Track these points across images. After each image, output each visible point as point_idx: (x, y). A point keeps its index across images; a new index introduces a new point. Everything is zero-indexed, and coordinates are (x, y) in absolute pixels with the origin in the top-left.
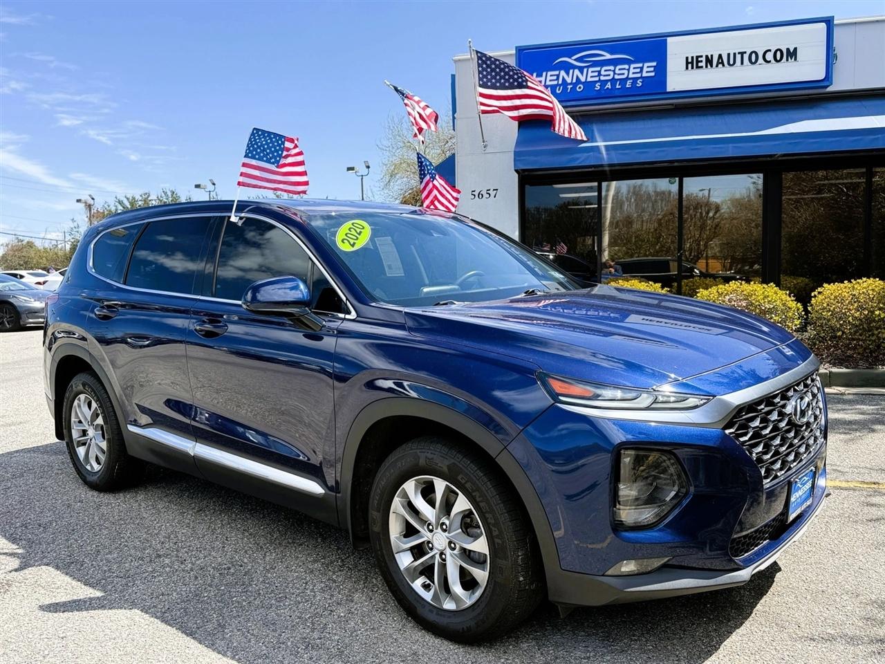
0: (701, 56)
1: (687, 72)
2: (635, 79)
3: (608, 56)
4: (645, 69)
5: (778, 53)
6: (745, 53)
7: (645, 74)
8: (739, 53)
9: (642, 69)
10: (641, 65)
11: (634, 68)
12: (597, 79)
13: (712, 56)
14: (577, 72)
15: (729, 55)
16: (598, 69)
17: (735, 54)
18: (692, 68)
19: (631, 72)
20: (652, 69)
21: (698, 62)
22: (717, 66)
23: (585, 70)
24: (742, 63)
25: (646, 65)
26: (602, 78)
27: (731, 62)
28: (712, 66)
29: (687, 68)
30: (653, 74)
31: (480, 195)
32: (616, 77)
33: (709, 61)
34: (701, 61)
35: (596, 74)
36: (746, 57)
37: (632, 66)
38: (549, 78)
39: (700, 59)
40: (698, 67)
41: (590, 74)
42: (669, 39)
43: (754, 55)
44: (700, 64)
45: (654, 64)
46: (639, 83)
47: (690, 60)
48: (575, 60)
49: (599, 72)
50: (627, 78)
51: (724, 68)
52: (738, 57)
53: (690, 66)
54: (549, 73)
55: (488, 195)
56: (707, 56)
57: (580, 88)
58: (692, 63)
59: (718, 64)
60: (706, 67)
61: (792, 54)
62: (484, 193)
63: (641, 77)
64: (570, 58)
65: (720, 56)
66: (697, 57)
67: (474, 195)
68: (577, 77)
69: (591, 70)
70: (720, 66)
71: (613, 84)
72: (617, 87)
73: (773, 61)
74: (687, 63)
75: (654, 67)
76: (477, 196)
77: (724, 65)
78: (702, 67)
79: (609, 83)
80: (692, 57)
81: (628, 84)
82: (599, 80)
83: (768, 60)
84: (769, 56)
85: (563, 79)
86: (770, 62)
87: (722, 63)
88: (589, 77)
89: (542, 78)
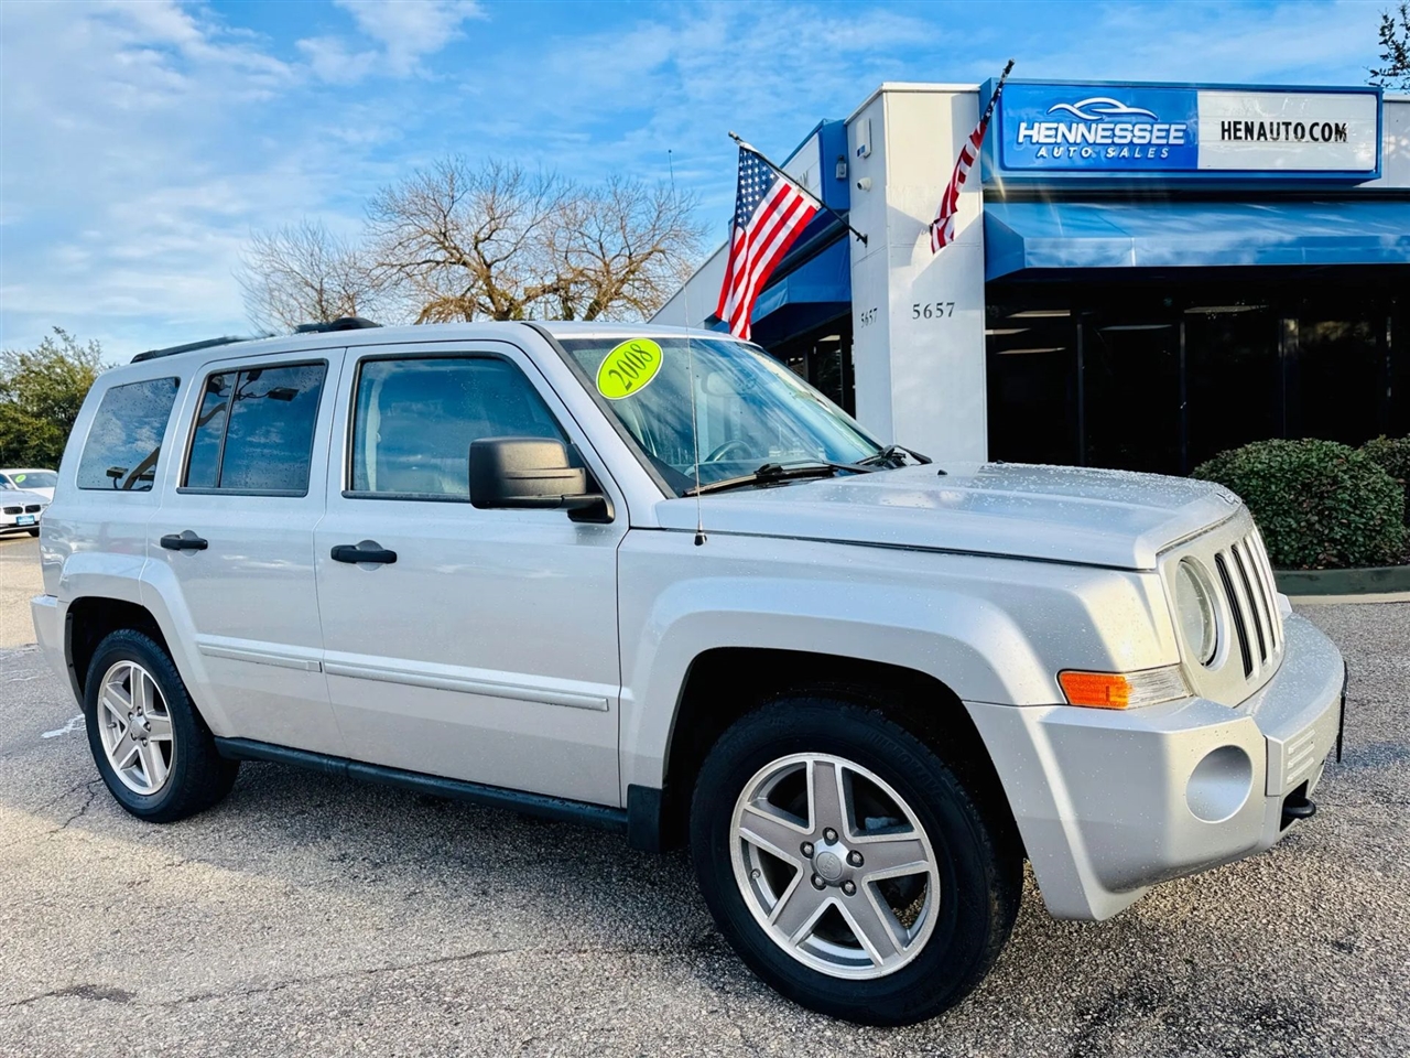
0: (1240, 123)
1: (1223, 142)
2: (1160, 146)
3: (1123, 109)
4: (1173, 134)
5: (1327, 129)
6: (1290, 124)
7: (1172, 141)
8: (1283, 124)
9: (1168, 131)
10: (1166, 127)
11: (1159, 130)
12: (1109, 141)
13: (1252, 123)
14: (1082, 128)
15: (1272, 124)
16: (1111, 126)
17: (1278, 124)
18: (1230, 138)
19: (1154, 137)
20: (1181, 134)
21: (1236, 130)
22: (1258, 139)
23: (1094, 126)
24: (1287, 139)
25: (1173, 127)
26: (1117, 140)
27: (1275, 135)
28: (1252, 138)
29: (1223, 138)
30: (1181, 142)
31: (928, 313)
32: (1136, 141)
33: (1249, 130)
34: (1240, 130)
35: (1108, 133)
36: (1291, 128)
37: (1156, 127)
38: (1044, 133)
39: (1238, 126)
40: (1236, 138)
41: (1100, 133)
42: (1201, 95)
43: (1299, 128)
44: (1239, 134)
45: (1184, 127)
46: (1165, 155)
47: (1226, 127)
48: (1080, 109)
49: (1113, 130)
50: (1149, 144)
51: (1266, 143)
52: (1283, 128)
53: (1226, 134)
54: (1044, 125)
55: (939, 313)
56: (1246, 123)
57: (1087, 151)
58: (1229, 130)
59: (1260, 135)
60: (1246, 138)
61: (1340, 132)
62: (933, 308)
63: (1168, 144)
64: (1072, 104)
65: (1262, 125)
66: (1236, 123)
67: (918, 312)
68: (1083, 135)
69: (1101, 126)
70: (1262, 138)
71: (1132, 151)
72: (1137, 155)
73: (1321, 139)
74: (1224, 131)
75: (1184, 131)
76: (921, 313)
77: (1266, 139)
78: (1240, 138)
79: (1125, 150)
80: (1229, 123)
81: (1151, 154)
82: (1113, 143)
83: (1316, 136)
84: (1317, 132)
85: (1064, 135)
86: (1316, 140)
87: (1264, 135)
88: (1099, 137)
89: (1033, 133)
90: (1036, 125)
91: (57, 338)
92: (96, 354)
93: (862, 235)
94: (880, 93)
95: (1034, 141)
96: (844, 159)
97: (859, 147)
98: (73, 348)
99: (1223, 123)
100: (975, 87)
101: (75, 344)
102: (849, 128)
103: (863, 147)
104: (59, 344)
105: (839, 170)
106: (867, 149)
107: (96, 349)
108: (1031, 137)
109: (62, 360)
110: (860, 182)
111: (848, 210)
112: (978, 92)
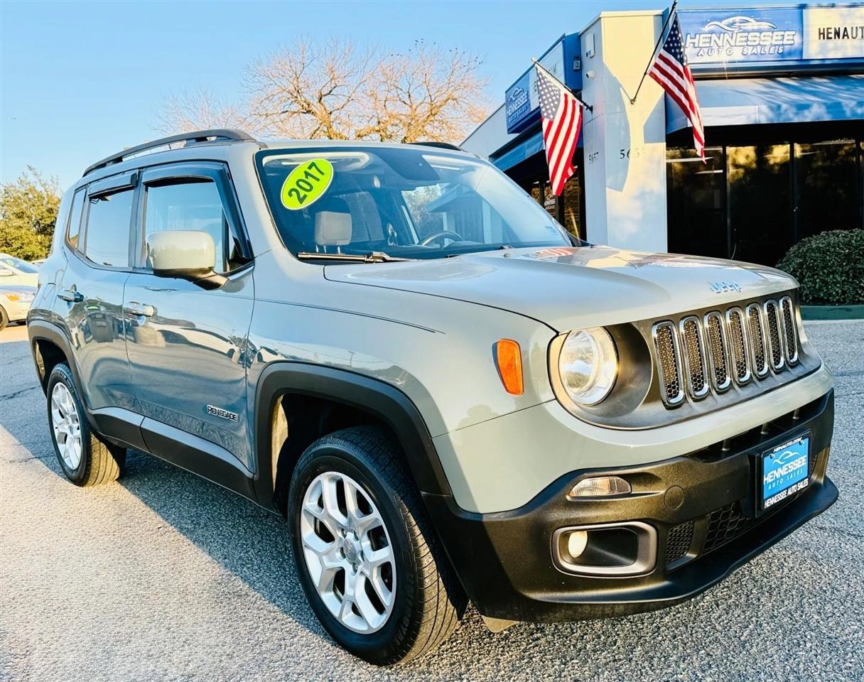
0: (831, 28)
1: (820, 42)
2: (778, 46)
4: (786, 37)
7: (785, 42)
8: (860, 27)
9: (783, 35)
10: (782, 33)
11: (777, 36)
12: (745, 44)
13: (839, 29)
14: (727, 36)
15: (852, 28)
16: (746, 34)
17: (857, 28)
18: (824, 38)
19: (774, 39)
20: (791, 37)
21: (828, 33)
22: (843, 38)
23: (734, 35)
25: (787, 33)
26: (750, 43)
27: (854, 36)
28: (839, 38)
29: (820, 39)
30: (792, 42)
31: (629, 155)
32: (762, 43)
33: (837, 33)
34: (831, 33)
35: (744, 39)
37: (775, 33)
38: (702, 40)
39: (830, 31)
40: (828, 38)
42: (806, 11)
44: (830, 36)
46: (781, 50)
47: (822, 32)
48: (726, 24)
49: (747, 37)
50: (771, 44)
51: (848, 40)
52: (860, 30)
53: (822, 36)
54: (702, 36)
55: (637, 154)
56: (835, 28)
57: (730, 51)
58: (824, 34)
59: (844, 36)
60: (835, 38)
62: (633, 151)
63: (783, 44)
64: (721, 22)
65: (845, 29)
66: (828, 29)
67: (624, 155)
68: (727, 41)
69: (739, 35)
70: (846, 37)
71: (759, 50)
72: (763, 52)
74: (820, 34)
75: (793, 35)
76: (626, 155)
77: (848, 38)
78: (831, 38)
79: (755, 48)
80: (824, 29)
81: (772, 50)
82: (747, 45)
85: (715, 41)
87: (847, 35)
88: (738, 40)
89: (696, 41)
90: (697, 36)
91: (30, 174)
92: (55, 185)
93: (590, 106)
94: (600, 19)
95: (696, 46)
96: (579, 58)
97: (587, 51)
98: (40, 180)
99: (820, 29)
100: (660, 12)
101: (41, 178)
102: (582, 37)
103: (590, 51)
104: (31, 178)
105: (576, 65)
106: (592, 54)
107: (55, 181)
108: (694, 43)
109: (32, 190)
110: (589, 73)
111: (581, 90)
112: (662, 15)
